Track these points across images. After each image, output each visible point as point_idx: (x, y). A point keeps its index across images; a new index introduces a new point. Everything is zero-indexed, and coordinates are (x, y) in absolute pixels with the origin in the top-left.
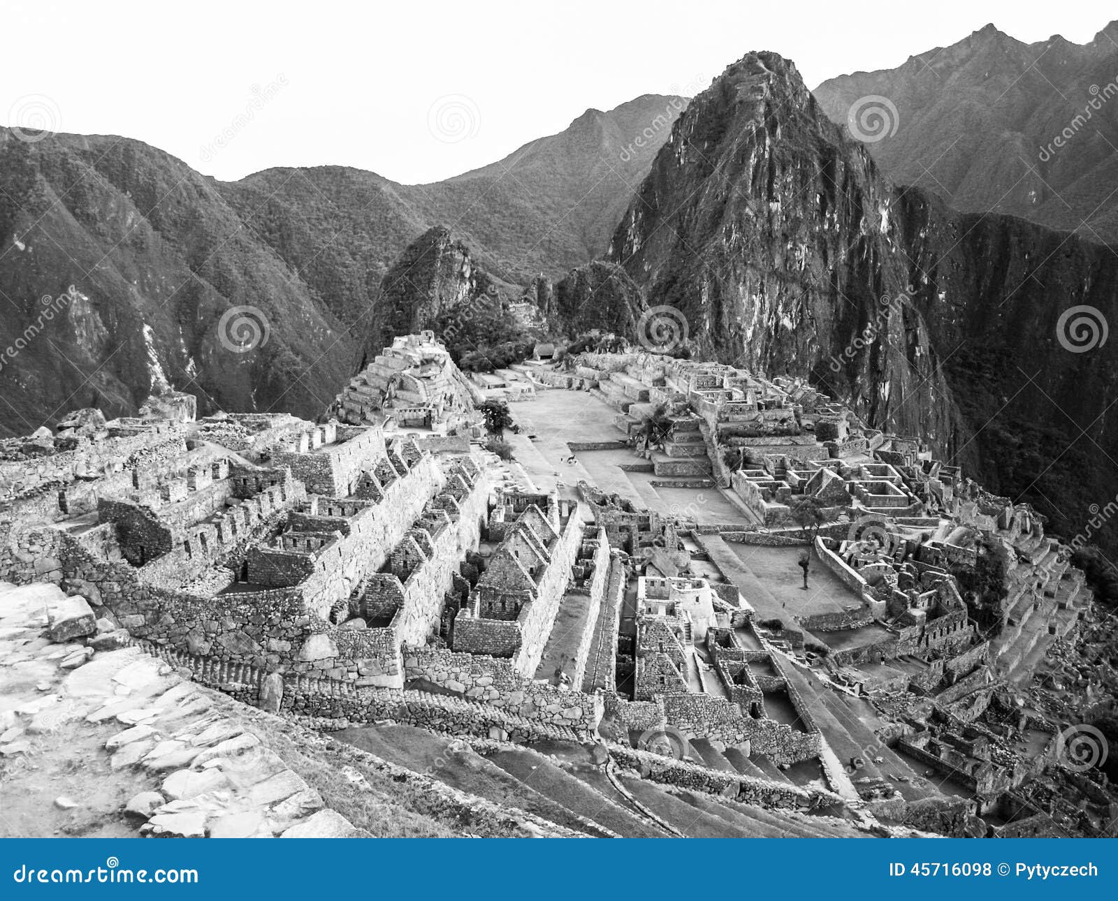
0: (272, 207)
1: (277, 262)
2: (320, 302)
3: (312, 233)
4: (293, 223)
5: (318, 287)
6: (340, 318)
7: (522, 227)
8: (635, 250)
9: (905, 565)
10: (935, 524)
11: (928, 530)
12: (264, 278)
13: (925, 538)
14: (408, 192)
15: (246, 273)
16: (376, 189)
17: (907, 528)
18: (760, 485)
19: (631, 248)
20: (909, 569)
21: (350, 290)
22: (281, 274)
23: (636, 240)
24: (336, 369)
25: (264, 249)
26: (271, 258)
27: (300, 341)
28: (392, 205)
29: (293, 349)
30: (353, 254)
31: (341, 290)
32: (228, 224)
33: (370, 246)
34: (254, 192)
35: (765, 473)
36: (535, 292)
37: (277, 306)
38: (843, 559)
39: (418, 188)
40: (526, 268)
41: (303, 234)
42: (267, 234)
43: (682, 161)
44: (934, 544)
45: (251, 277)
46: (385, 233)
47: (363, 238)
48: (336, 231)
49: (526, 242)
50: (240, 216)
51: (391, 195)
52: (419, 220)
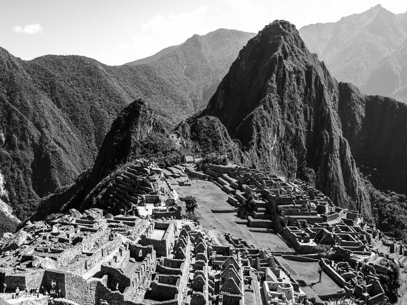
0: (47, 74)
1: (48, 99)
2: (68, 119)
3: (66, 87)
4: (57, 82)
5: (67, 112)
6: (77, 127)
7: (162, 88)
8: (220, 107)
9: (358, 272)
10: (370, 254)
11: (367, 257)
12: (43, 107)
13: (366, 261)
14: (110, 69)
15: (34, 104)
16: (96, 68)
17: (358, 256)
18: (297, 234)
19: (219, 106)
20: (360, 274)
21: (82, 114)
22: (50, 105)
23: (221, 103)
24: (74, 151)
25: (43, 94)
26: (46, 97)
27: (58, 137)
28: (103, 75)
29: (55, 140)
30: (84, 97)
31: (78, 114)
32: (26, 81)
33: (91, 94)
34: (39, 67)
35: (297, 228)
36: (181, 130)
37: (48, 120)
38: (334, 269)
39: (114, 67)
40: (164, 107)
41: (61, 87)
42: (44, 86)
43: (243, 68)
44: (370, 264)
45: (36, 106)
46: (99, 88)
47: (88, 90)
48: (76, 86)
49: (164, 95)
50: (32, 77)
51: (102, 71)
52: (115, 83)
